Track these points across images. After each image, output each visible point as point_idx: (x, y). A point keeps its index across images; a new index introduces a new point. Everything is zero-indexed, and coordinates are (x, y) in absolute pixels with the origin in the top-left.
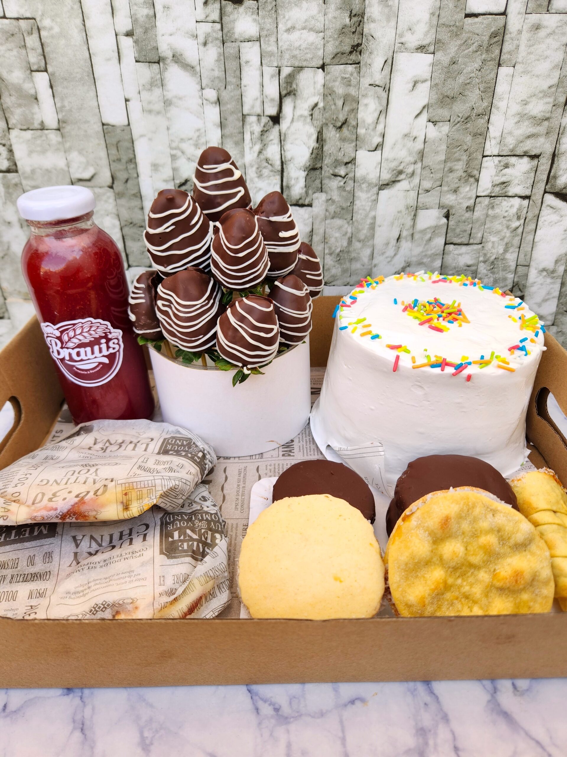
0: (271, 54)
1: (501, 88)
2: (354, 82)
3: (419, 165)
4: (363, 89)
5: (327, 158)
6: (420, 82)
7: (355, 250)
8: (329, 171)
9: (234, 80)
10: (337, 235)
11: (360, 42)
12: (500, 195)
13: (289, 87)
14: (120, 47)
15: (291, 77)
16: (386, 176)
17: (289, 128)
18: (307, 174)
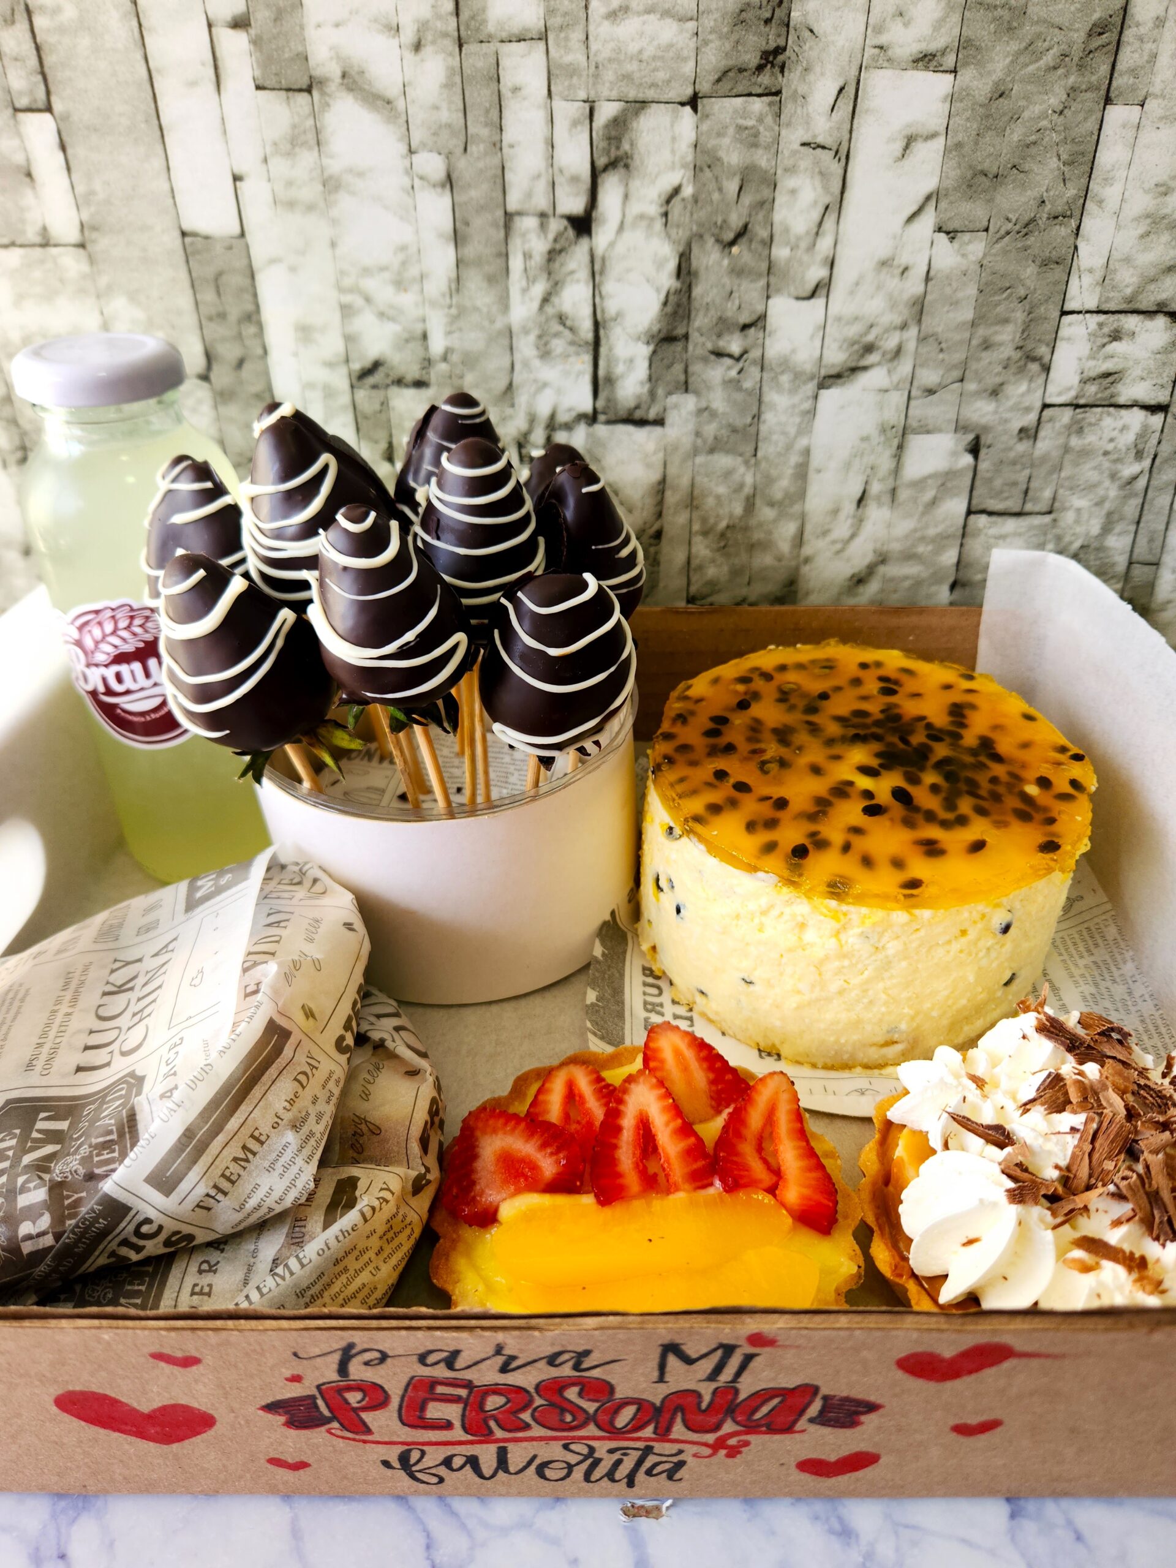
0: (572, 71)
1: (1110, 155)
2: (766, 136)
3: (913, 332)
4: (786, 153)
5: (701, 313)
6: (920, 139)
7: (760, 525)
8: (704, 344)
9: (485, 132)
10: (721, 490)
11: (782, 43)
12: (1098, 403)
13: (613, 150)
14: (218, 54)
15: (619, 126)
16: (836, 357)
17: (612, 244)
18: (654, 352)
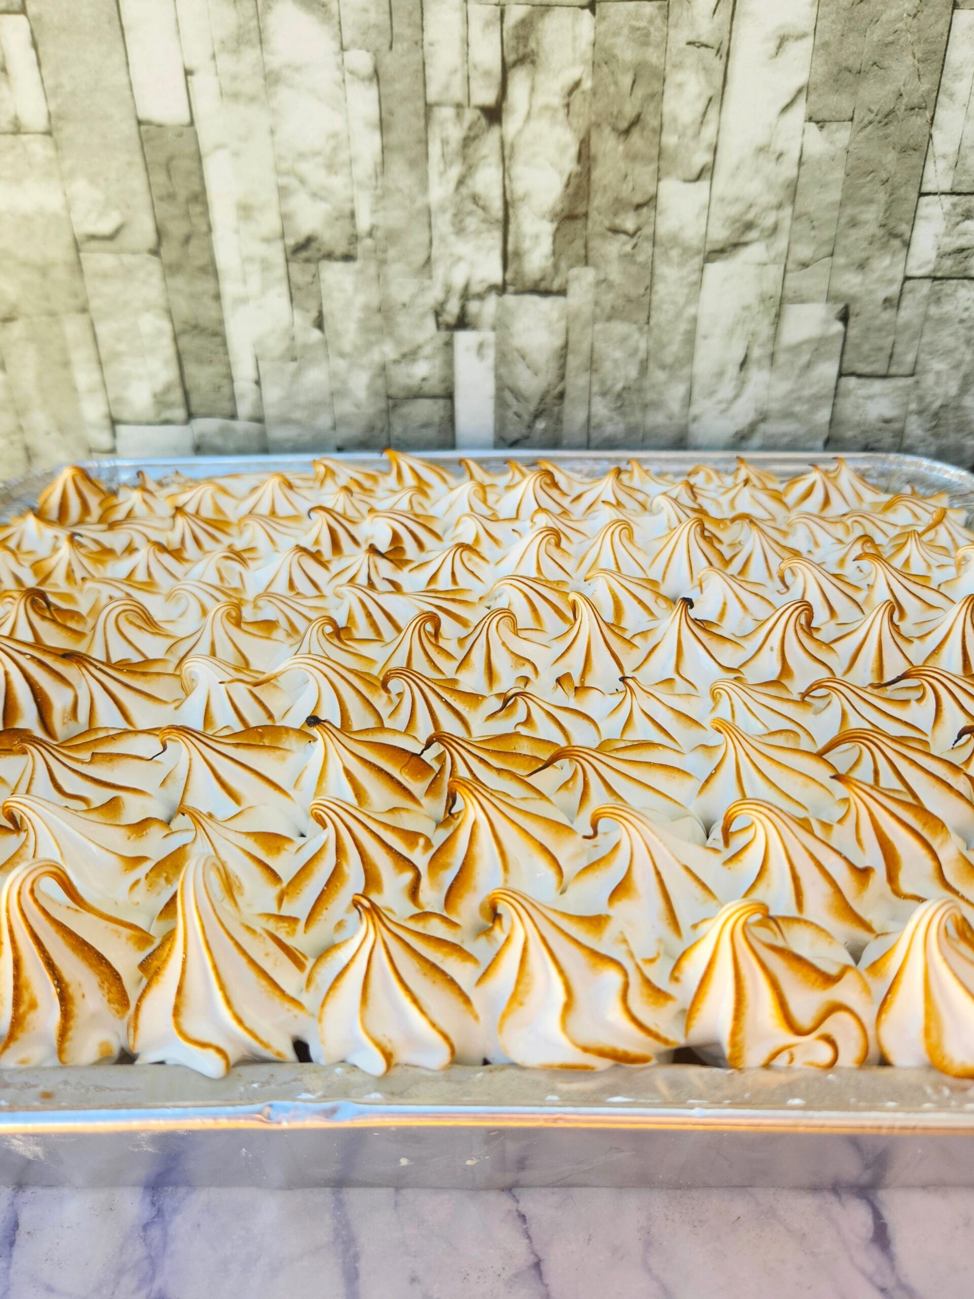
1: (959, 53)
2: (655, 36)
3: (787, 212)
4: (674, 51)
5: (599, 196)
6: (791, 39)
7: (653, 386)
8: (602, 222)
9: (408, 32)
10: (618, 354)
12: (954, 275)
13: (521, 47)
15: (526, 26)
16: (720, 234)
17: (520, 132)
18: (558, 229)
